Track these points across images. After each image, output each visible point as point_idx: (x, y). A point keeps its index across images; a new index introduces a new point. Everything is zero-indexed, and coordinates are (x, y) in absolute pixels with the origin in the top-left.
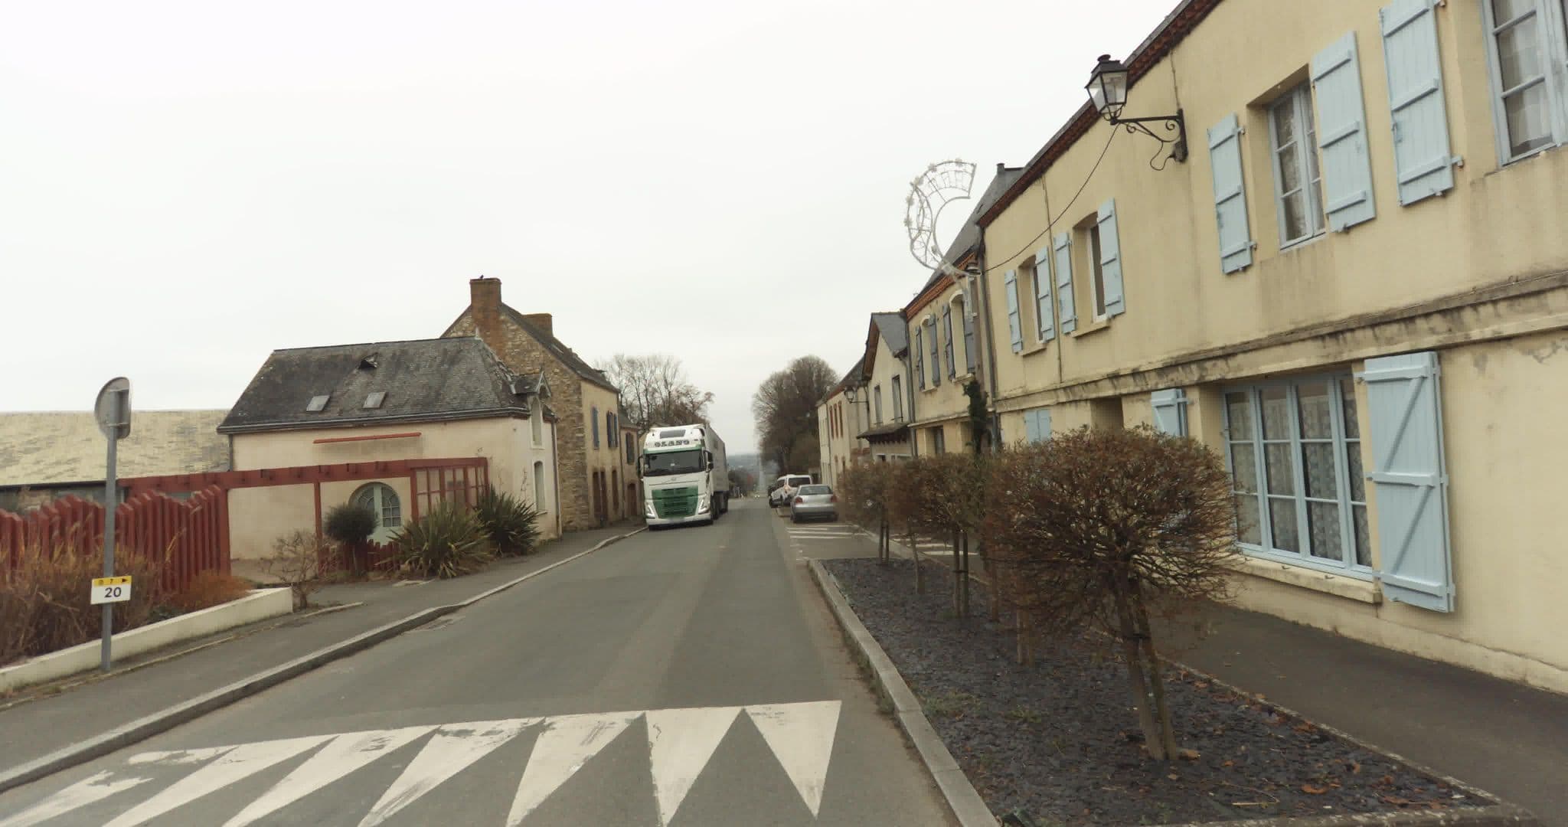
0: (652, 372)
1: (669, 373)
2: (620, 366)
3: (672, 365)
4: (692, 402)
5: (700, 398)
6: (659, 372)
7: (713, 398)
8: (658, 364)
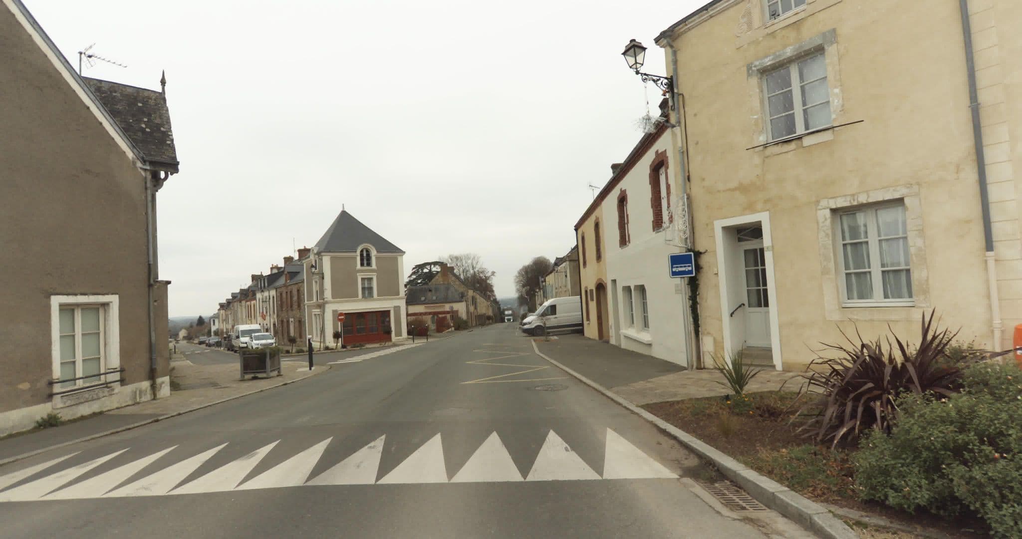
0: (466, 262)
1: (474, 263)
2: (451, 260)
3: (476, 259)
4: (485, 276)
5: (489, 274)
6: (470, 261)
7: (495, 274)
8: (469, 258)
